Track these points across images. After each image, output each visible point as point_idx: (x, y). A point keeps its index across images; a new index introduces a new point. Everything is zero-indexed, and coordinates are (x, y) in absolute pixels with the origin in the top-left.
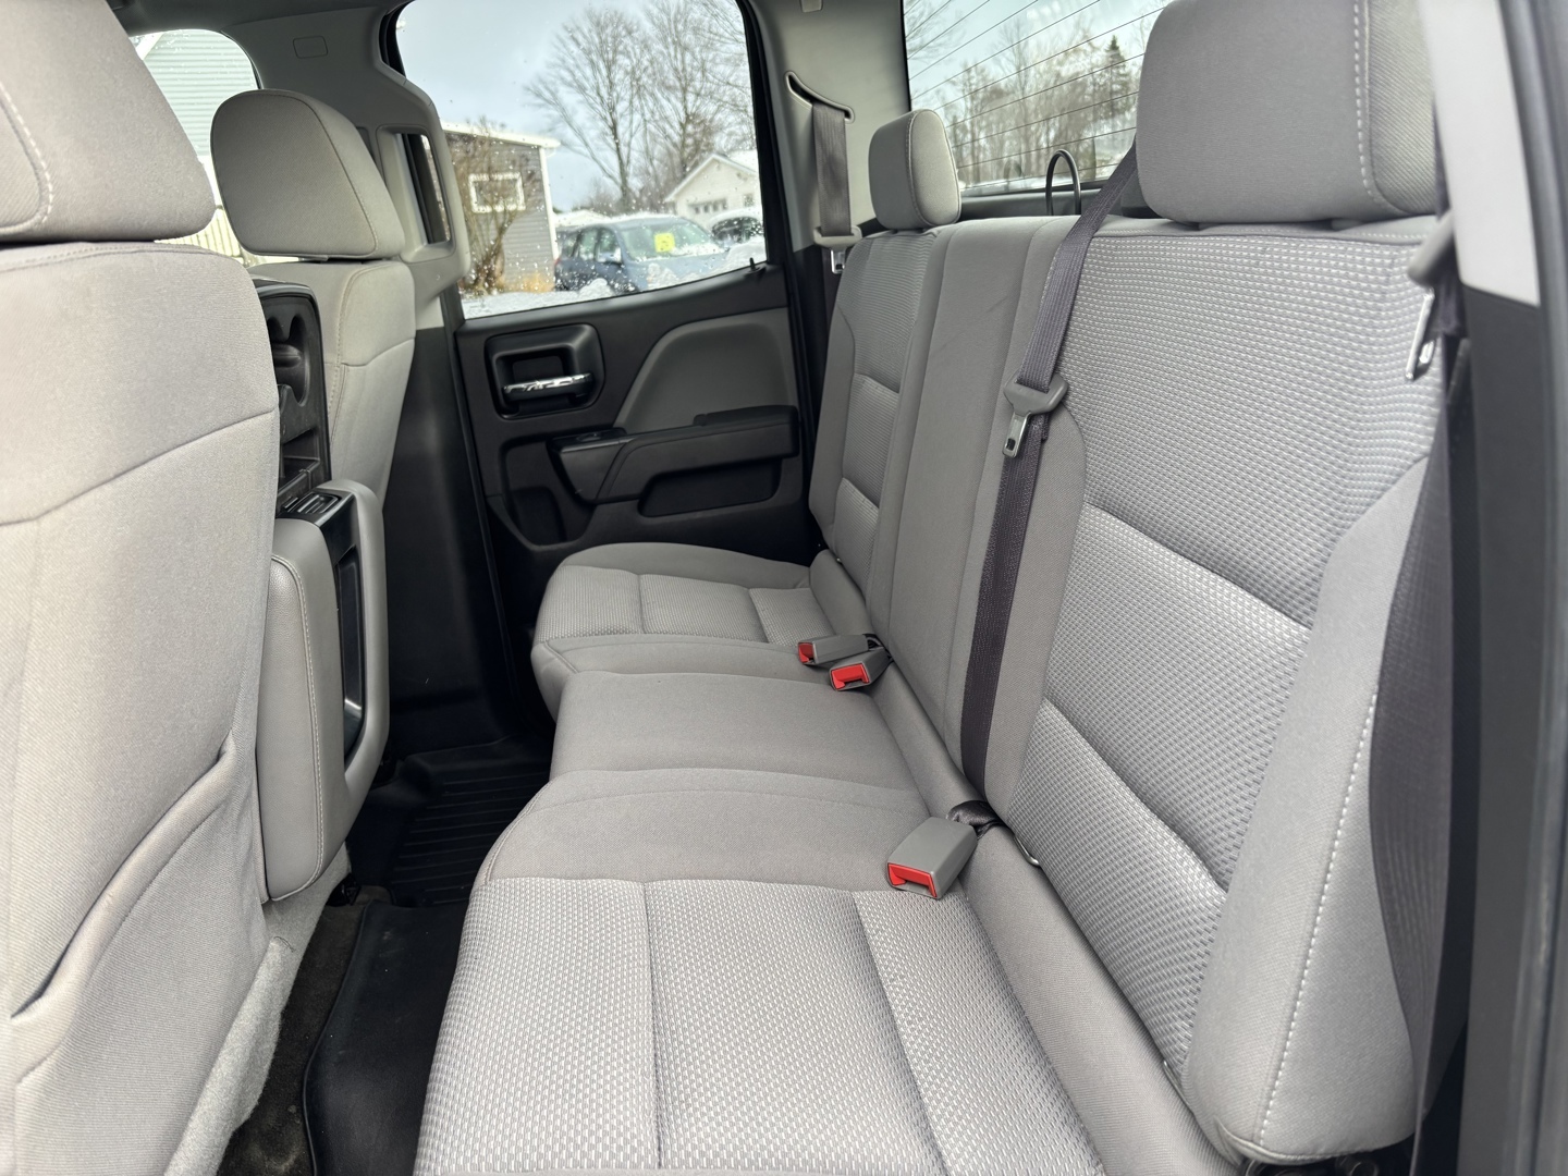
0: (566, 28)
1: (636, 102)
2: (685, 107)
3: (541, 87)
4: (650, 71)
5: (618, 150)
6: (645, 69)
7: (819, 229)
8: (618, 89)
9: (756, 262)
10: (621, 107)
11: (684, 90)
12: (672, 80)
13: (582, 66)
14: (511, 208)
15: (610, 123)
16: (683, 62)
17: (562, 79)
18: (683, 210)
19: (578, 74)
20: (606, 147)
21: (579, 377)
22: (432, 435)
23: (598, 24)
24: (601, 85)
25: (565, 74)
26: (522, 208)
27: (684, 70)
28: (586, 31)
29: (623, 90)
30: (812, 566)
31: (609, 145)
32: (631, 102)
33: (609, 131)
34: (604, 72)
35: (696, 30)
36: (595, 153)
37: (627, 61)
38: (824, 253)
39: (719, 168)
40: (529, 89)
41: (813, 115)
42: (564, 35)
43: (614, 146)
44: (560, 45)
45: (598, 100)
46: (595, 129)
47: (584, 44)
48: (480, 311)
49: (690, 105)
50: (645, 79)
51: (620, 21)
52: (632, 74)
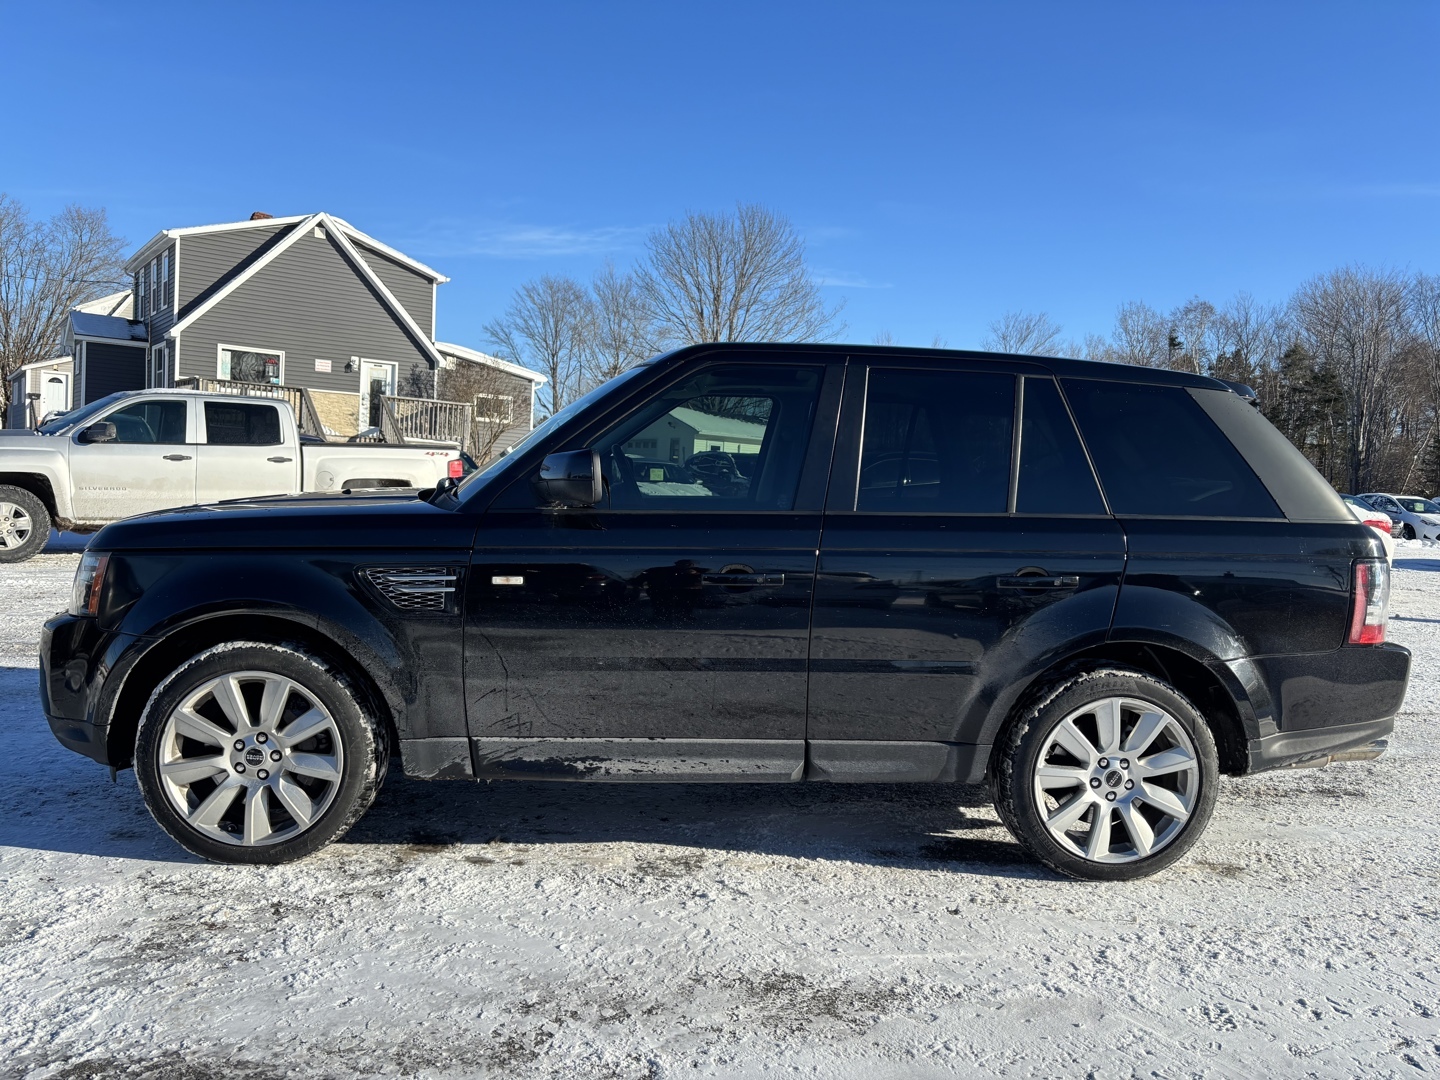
0: (524, 287)
1: (576, 350)
3: (498, 329)
4: (590, 327)
5: (554, 388)
6: (587, 327)
8: (562, 339)
10: (560, 354)
12: (609, 340)
13: (535, 318)
14: (505, 422)
16: (620, 326)
17: (517, 325)
19: (531, 323)
23: (552, 288)
24: (548, 334)
25: (519, 321)
26: (512, 423)
27: (620, 333)
28: (541, 292)
29: (565, 341)
32: (571, 351)
34: (552, 323)
37: (572, 321)
40: (486, 328)
42: (523, 293)
44: (519, 300)
45: (544, 345)
47: (539, 302)
49: (621, 360)
50: (585, 334)
51: (570, 288)
52: (575, 328)
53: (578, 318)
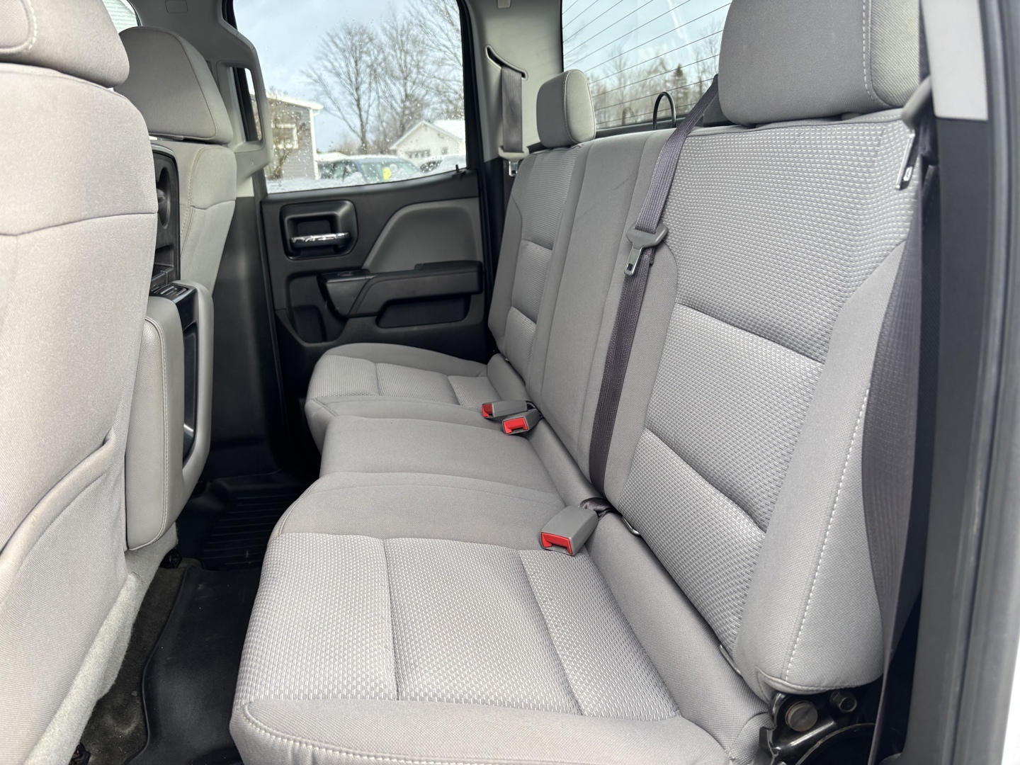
0: (328, 34)
1: (373, 85)
2: (406, 91)
3: (310, 71)
4: (383, 64)
5: (360, 116)
6: (380, 64)
7: (502, 147)
8: (362, 75)
9: (460, 168)
10: (364, 87)
11: (405, 79)
12: (397, 73)
13: (339, 60)
14: (289, 146)
15: (356, 96)
16: (405, 61)
17: (325, 67)
18: (402, 155)
19: (336, 64)
20: (351, 112)
21: (341, 235)
22: (242, 266)
23: (350, 33)
24: (351, 72)
25: (327, 64)
26: (296, 146)
27: (406, 66)
28: (342, 37)
29: (365, 77)
30: (489, 363)
31: (354, 111)
32: (370, 84)
33: (355, 102)
34: (353, 64)
35: (414, 42)
36: (345, 116)
37: (368, 58)
38: (504, 163)
39: (426, 130)
40: (303, 73)
41: (502, 75)
42: (327, 39)
43: (358, 112)
44: (324, 45)
45: (349, 81)
46: (346, 100)
47: (341, 45)
48: (278, 189)
49: (409, 88)
50: (379, 70)
51: (364, 30)
52: (371, 66)
53: (373, 58)
